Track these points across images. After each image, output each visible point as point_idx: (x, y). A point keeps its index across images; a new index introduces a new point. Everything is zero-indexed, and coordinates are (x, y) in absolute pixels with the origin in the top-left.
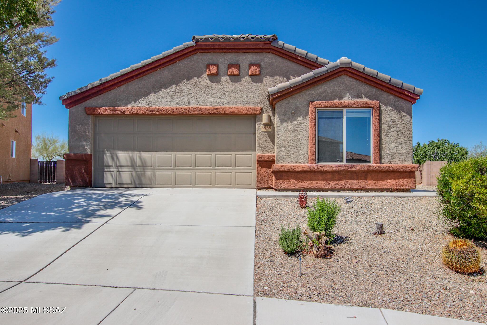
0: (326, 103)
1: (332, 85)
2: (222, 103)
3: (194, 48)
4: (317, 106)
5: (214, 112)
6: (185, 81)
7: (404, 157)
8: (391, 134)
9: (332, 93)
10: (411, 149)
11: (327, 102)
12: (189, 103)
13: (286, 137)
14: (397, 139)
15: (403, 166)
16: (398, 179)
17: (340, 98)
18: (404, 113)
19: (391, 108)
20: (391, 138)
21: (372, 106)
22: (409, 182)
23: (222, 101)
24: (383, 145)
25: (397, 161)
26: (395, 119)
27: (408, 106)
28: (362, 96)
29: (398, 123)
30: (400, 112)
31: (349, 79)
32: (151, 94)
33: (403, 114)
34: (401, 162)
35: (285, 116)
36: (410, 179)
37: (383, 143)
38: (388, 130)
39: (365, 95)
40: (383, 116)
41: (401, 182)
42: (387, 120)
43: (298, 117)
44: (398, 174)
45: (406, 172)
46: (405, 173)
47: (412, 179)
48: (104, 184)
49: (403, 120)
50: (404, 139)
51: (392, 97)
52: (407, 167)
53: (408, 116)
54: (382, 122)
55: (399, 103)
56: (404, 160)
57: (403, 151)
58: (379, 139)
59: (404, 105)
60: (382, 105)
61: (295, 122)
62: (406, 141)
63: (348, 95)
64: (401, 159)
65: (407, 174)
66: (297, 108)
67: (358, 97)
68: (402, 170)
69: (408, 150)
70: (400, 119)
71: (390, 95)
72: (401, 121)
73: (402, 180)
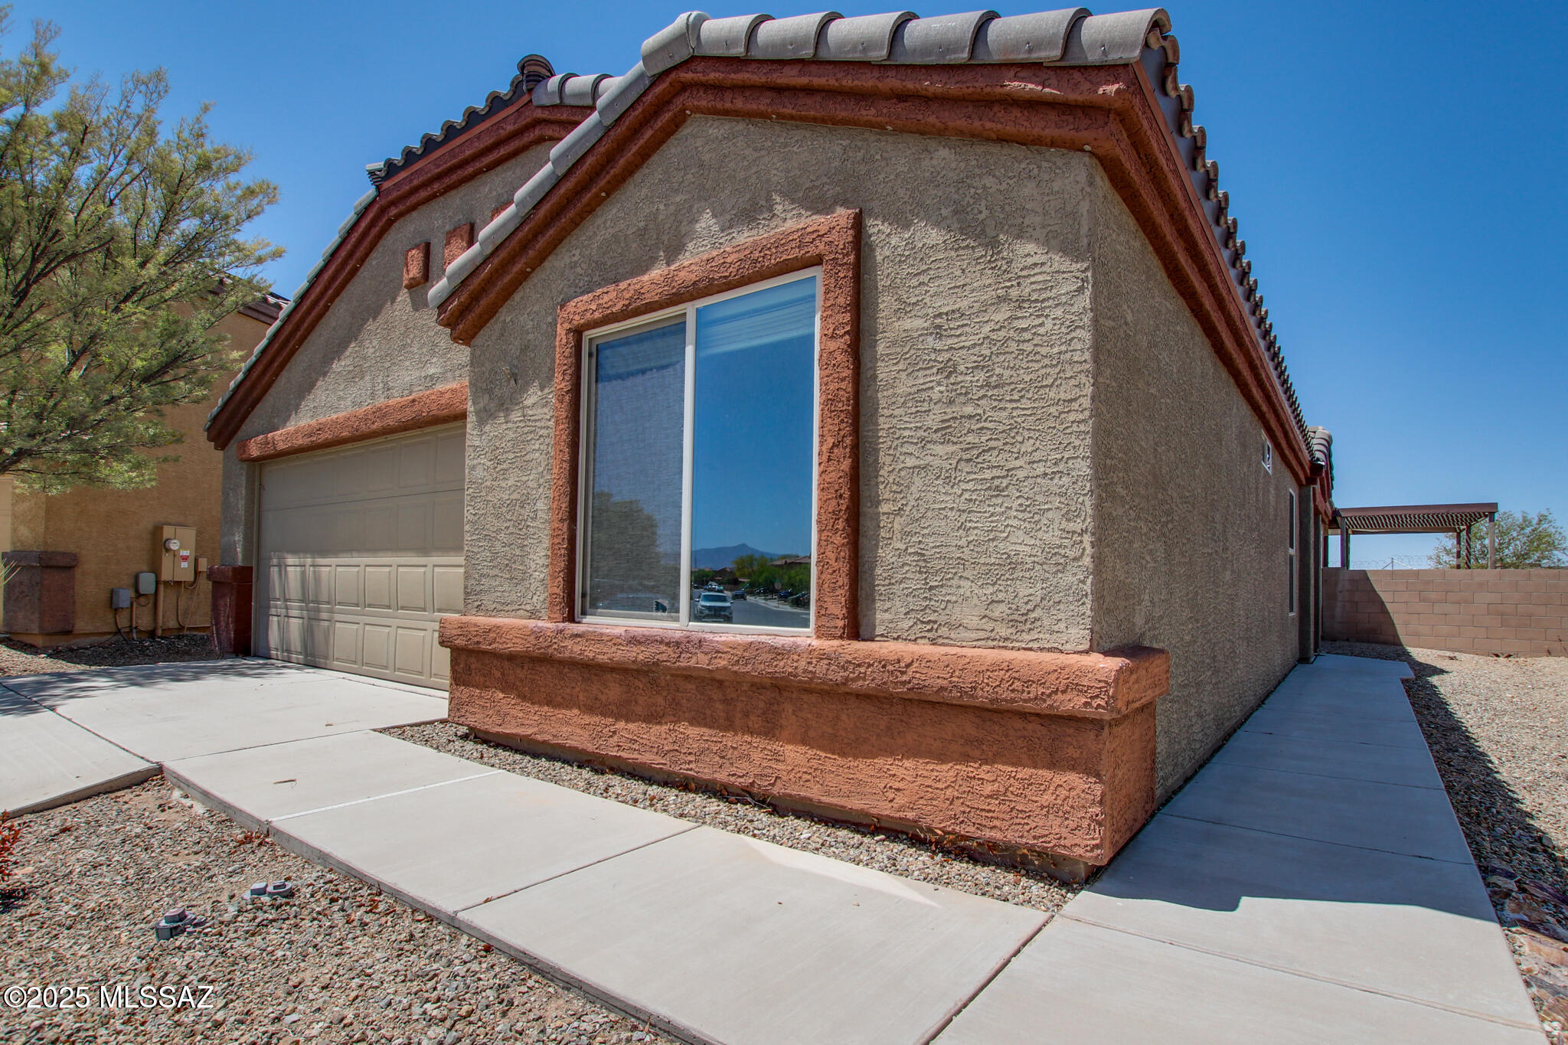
0: (611, 297)
1: (644, 191)
2: (432, 377)
3: (375, 209)
4: (578, 320)
5: (408, 415)
6: (371, 326)
7: (1024, 591)
8: (932, 421)
9: (642, 233)
10: (1077, 526)
11: (612, 287)
12: (373, 396)
13: (491, 489)
14: (973, 456)
15: (995, 667)
16: (966, 758)
17: (674, 250)
18: (1031, 247)
19: (935, 236)
20: (939, 449)
21: (812, 251)
22: (1047, 798)
23: (432, 371)
24: (884, 508)
25: (974, 622)
26: (964, 304)
27: (1056, 186)
28: (771, 209)
29: (986, 329)
30: (993, 244)
31: (716, 129)
32: (319, 383)
33: (1028, 251)
34: (1004, 631)
35: (490, 392)
36: (1060, 778)
37: (884, 493)
38: (916, 396)
39: (784, 195)
40: (886, 304)
41: (988, 789)
42: (908, 324)
43: (524, 389)
44: (969, 727)
45: (1024, 715)
46: (1019, 724)
47: (1073, 778)
48: (269, 649)
49: (1020, 303)
50: (1028, 447)
51: (943, 157)
52: (1025, 673)
53: (1059, 261)
54: (881, 348)
55: (989, 181)
56: (1022, 620)
57: (1021, 544)
58: (846, 465)
59: (1029, 188)
60: (876, 228)
61: (516, 416)
62: (1040, 469)
63: (707, 222)
64: (999, 610)
65: (1033, 728)
66: (525, 349)
67: (749, 215)
68: (982, 697)
69: (1052, 536)
70: (1001, 300)
71: (932, 144)
72: (1002, 314)
73: (992, 777)
